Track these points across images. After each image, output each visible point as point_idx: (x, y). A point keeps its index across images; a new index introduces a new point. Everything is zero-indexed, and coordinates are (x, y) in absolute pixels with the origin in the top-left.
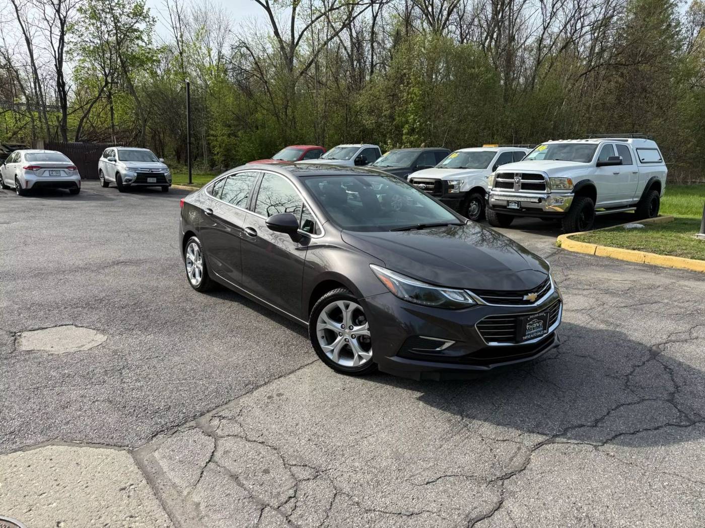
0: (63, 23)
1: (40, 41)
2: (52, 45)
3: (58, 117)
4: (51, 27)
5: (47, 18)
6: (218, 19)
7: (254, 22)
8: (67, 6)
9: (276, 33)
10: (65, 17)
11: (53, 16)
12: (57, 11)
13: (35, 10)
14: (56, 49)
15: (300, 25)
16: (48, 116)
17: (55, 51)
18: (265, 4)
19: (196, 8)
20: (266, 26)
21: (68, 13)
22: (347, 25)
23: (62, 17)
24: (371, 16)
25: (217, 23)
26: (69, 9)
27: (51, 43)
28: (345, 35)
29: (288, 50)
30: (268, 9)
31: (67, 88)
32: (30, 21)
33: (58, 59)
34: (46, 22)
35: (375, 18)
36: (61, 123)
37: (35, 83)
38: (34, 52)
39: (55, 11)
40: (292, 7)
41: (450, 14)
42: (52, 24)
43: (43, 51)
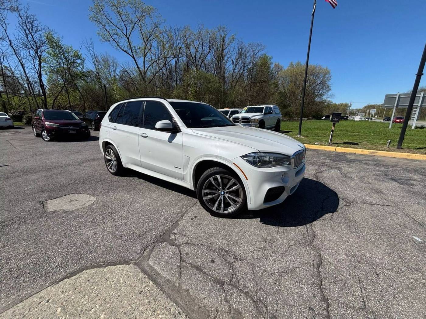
0: (40, 59)
1: (28, 65)
2: (35, 67)
3: (42, 99)
4: (34, 59)
5: (31, 55)
6: (112, 61)
8: (41, 51)
9: (138, 67)
11: (34, 54)
12: (36, 52)
13: (24, 51)
14: (38, 69)
15: (146, 66)
16: (37, 99)
17: (37, 70)
18: (132, 56)
19: (102, 55)
20: (134, 64)
21: (42, 54)
22: (165, 65)
23: (39, 55)
24: (175, 62)
27: (35, 66)
28: (164, 70)
29: (143, 75)
30: (133, 57)
31: (45, 87)
32: (22, 56)
33: (39, 73)
34: (31, 57)
35: (176, 63)
36: (44, 102)
37: (28, 84)
38: (26, 70)
39: (35, 52)
40: (143, 57)
41: (201, 64)
42: (34, 58)
43: (30, 70)
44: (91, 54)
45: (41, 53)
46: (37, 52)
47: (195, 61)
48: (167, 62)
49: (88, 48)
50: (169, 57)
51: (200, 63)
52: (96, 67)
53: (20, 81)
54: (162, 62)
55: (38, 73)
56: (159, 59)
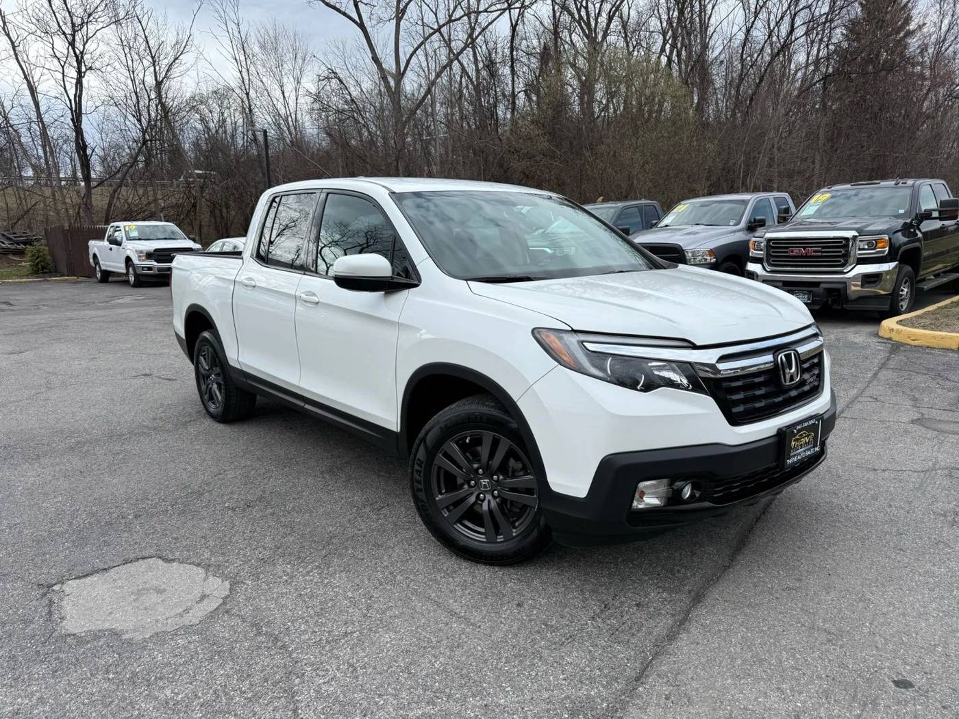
0: (79, 62)
2: (66, 91)
3: (79, 193)
4: (63, 67)
5: (58, 55)
6: (292, 45)
8: (85, 36)
9: (376, 59)
10: (82, 53)
11: (65, 52)
12: (70, 44)
13: (40, 44)
14: (72, 98)
15: (405, 50)
16: (65, 192)
17: (70, 100)
18: (358, 21)
19: (262, 31)
21: (86, 46)
22: (471, 42)
23: (78, 52)
24: (509, 25)
25: (291, 50)
26: (88, 40)
27: (65, 89)
28: (467, 58)
30: (362, 26)
31: (89, 152)
32: (32, 60)
33: (76, 111)
34: (55, 61)
35: (514, 28)
36: (85, 201)
37: (44, 147)
38: (40, 104)
39: (67, 45)
40: (394, 22)
41: (610, 19)
42: (65, 63)
43: (53, 101)
44: (230, 31)
46: (72, 44)
47: (583, 13)
48: (478, 30)
49: (222, 13)
50: (486, 11)
51: (603, 19)
52: (241, 72)
53: (23, 140)
54: (459, 33)
55: (74, 109)
56: (450, 21)
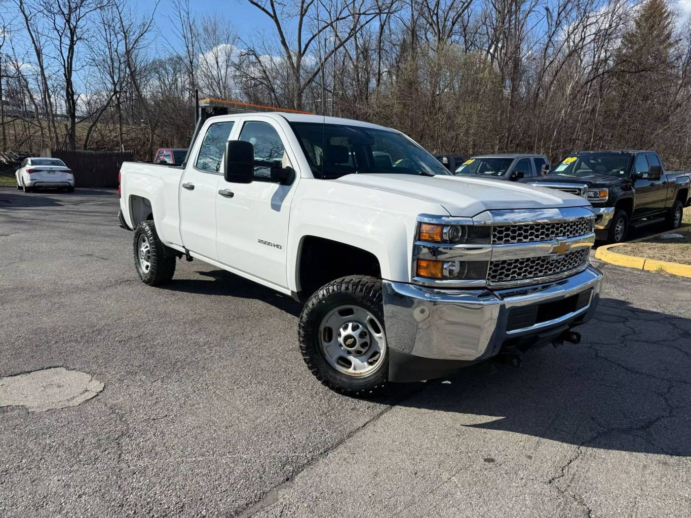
0: (72, 34)
1: (50, 51)
2: (62, 54)
3: (66, 126)
4: (61, 37)
5: (57, 28)
6: (227, 30)
7: (262, 32)
8: (78, 16)
9: (283, 42)
10: (75, 27)
14: (66, 59)
15: (305, 38)
16: (56, 124)
17: (64, 61)
18: (272, 14)
19: (206, 18)
20: (274, 36)
22: (353, 33)
23: (72, 26)
24: (379, 24)
25: (226, 33)
26: (79, 19)
27: (61, 52)
28: (350, 46)
30: (275, 18)
31: (75, 97)
32: (40, 30)
33: (68, 68)
34: (56, 32)
35: (382, 27)
36: (70, 131)
38: (44, 62)
39: (65, 21)
40: (299, 17)
41: (454, 23)
42: (62, 34)
44: (182, 17)
45: (77, 22)
46: (68, 21)
48: (358, 26)
49: (178, 5)
50: (364, 14)
52: (187, 47)
53: (30, 86)
54: (344, 29)
55: (66, 66)
56: (338, 19)
